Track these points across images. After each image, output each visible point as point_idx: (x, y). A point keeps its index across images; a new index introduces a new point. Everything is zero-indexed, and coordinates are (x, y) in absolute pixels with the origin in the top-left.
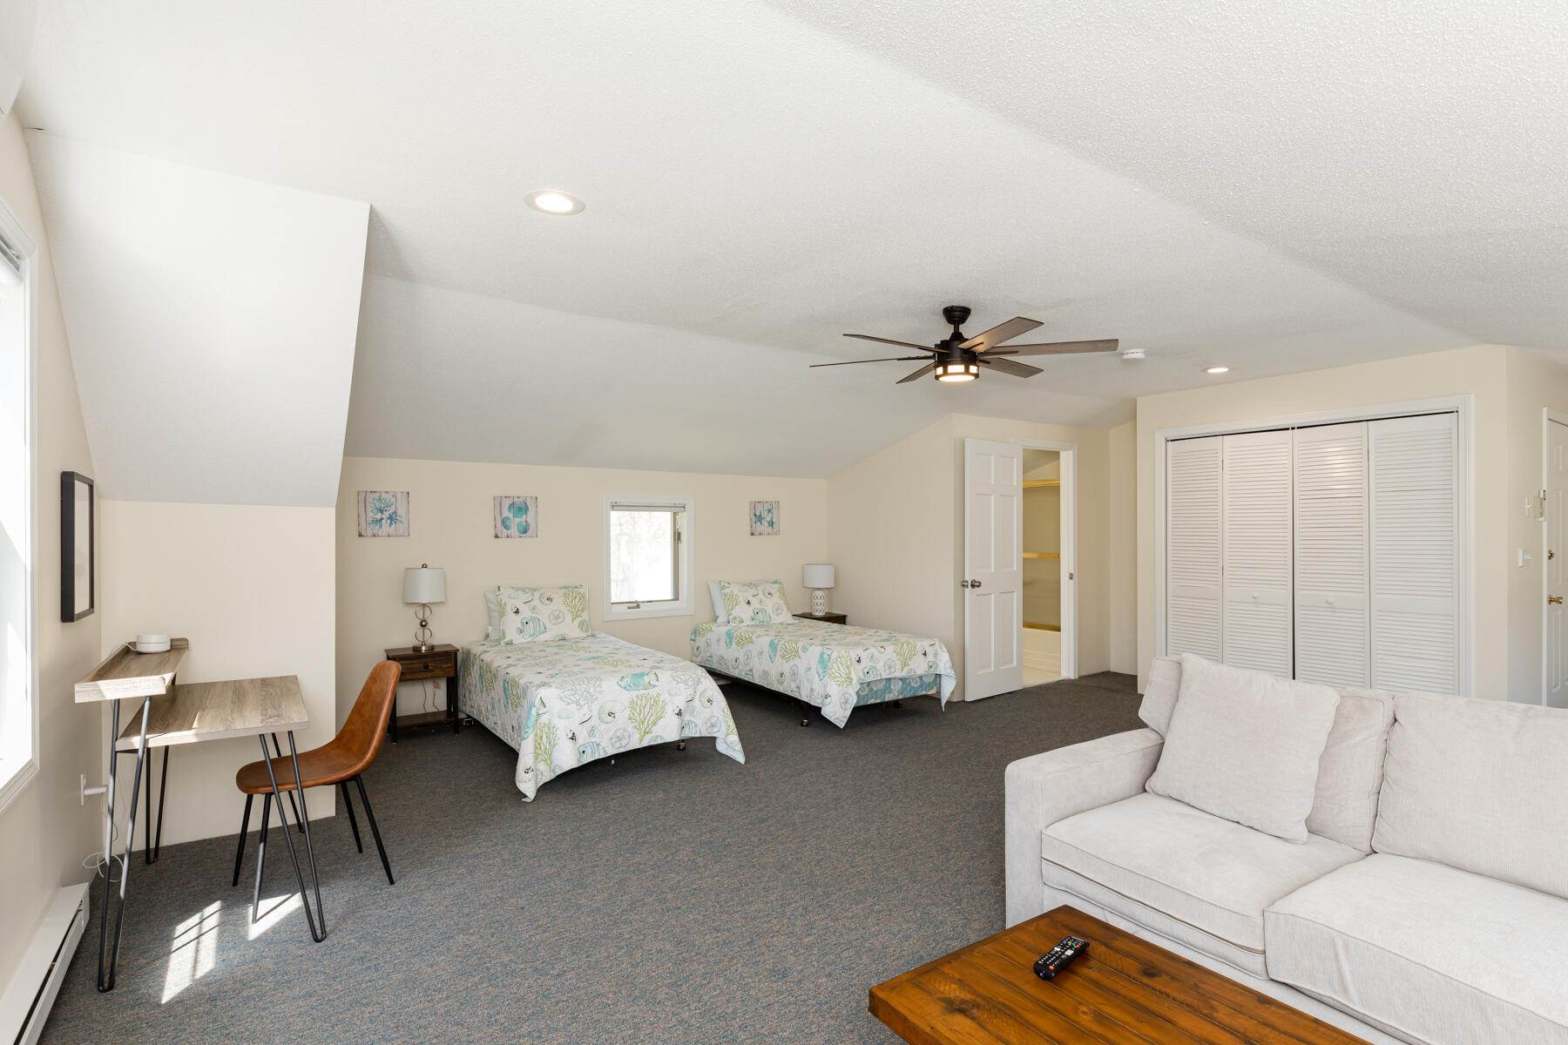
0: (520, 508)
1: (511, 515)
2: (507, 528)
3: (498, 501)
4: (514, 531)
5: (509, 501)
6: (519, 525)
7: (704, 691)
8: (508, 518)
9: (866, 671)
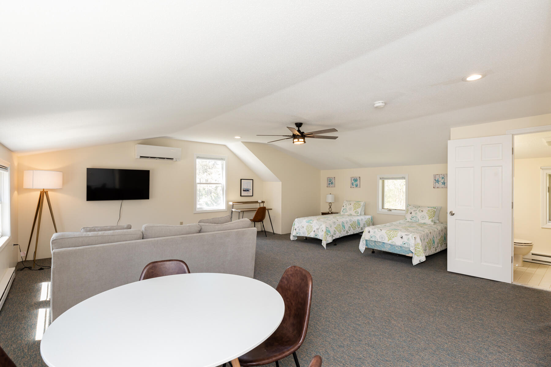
0: (356, 180)
1: (354, 182)
2: (353, 185)
3: (351, 178)
4: (354, 186)
5: (353, 178)
6: (356, 184)
7: (322, 228)
8: (353, 183)
9: (371, 236)
